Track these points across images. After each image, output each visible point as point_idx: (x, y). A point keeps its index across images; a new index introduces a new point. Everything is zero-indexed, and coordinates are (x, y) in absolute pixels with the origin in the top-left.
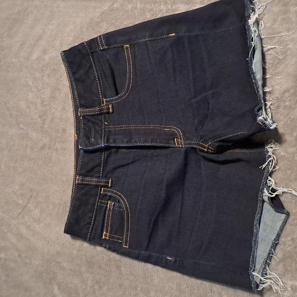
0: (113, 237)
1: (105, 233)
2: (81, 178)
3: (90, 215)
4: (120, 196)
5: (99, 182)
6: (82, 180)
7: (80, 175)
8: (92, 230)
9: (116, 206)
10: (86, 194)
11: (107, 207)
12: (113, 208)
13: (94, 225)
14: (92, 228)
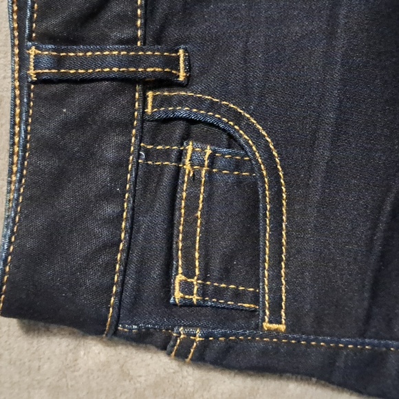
0: (218, 293)
1: (180, 277)
2: (48, 52)
3: (109, 209)
4: (238, 118)
5: (135, 61)
6: (59, 62)
7: (45, 38)
8: (124, 273)
9: (219, 163)
10: (81, 123)
11: (178, 172)
12: (210, 173)
13: (129, 249)
14: (126, 263)
